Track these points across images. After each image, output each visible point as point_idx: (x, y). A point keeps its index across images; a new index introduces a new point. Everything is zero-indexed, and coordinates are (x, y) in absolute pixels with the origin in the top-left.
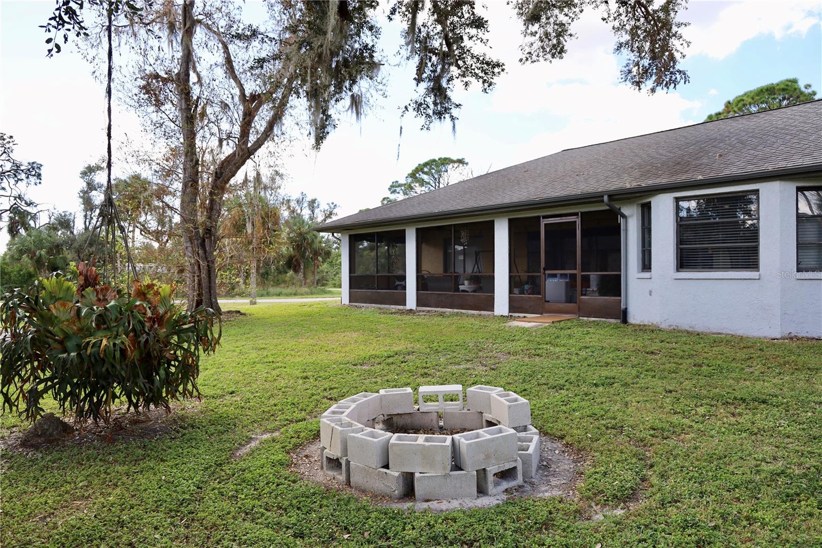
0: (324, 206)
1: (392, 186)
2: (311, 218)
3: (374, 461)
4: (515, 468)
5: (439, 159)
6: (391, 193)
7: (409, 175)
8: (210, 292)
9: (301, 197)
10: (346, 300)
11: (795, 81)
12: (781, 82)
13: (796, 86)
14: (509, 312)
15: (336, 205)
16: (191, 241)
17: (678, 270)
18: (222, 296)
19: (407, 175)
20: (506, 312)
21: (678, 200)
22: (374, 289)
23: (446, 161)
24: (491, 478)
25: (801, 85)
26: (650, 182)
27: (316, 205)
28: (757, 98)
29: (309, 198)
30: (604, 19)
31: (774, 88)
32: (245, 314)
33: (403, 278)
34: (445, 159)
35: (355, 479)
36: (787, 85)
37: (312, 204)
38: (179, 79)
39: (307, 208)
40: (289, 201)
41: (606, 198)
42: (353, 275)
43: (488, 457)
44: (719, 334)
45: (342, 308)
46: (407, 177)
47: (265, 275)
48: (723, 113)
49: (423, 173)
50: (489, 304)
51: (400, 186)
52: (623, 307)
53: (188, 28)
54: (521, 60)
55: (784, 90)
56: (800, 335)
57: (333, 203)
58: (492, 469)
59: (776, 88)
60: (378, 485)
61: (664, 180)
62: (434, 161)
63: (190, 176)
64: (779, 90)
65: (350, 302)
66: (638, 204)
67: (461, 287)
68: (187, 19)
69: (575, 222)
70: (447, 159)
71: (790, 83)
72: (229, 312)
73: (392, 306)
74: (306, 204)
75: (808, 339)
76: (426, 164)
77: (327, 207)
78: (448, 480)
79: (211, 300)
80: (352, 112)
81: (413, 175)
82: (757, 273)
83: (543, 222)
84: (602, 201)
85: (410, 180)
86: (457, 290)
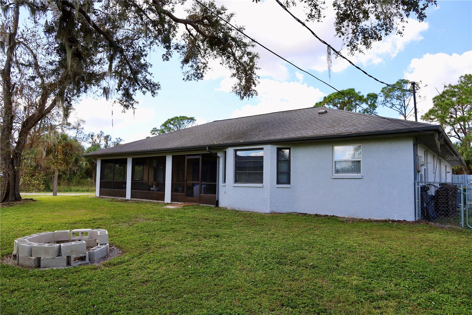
0: (114, 140)
1: (152, 131)
2: (106, 147)
3: (26, 254)
4: (85, 256)
5: (180, 117)
6: (152, 134)
7: (162, 124)
8: (15, 188)
9: (100, 134)
10: (97, 193)
11: (353, 90)
12: (348, 90)
13: (354, 92)
14: (171, 201)
15: (121, 140)
16: (5, 160)
17: (235, 183)
18: (23, 191)
19: (161, 125)
20: (169, 202)
21: (236, 151)
22: (111, 188)
23: (183, 118)
24: (72, 259)
25: (357, 91)
26: (225, 142)
27: (109, 139)
28: (337, 96)
29: (105, 135)
30: (221, 64)
31: (344, 92)
32: (35, 201)
33: (125, 183)
34: (183, 117)
35: (21, 261)
36: (350, 91)
37: (107, 138)
38: (4, 73)
39: (104, 140)
40: (92, 136)
41: (207, 148)
42: (102, 181)
43: (72, 251)
44: (249, 211)
45: (96, 198)
46: (161, 126)
47: (69, 179)
48: (323, 102)
49: (171, 124)
50: (162, 198)
51: (157, 130)
52: (217, 199)
53: (11, 46)
54: (184, 79)
55: (348, 93)
56: (276, 212)
57: (119, 138)
58: (73, 256)
59: (345, 92)
60: (27, 263)
61: (230, 142)
62: (177, 118)
63: (7, 125)
64: (346, 93)
65: (100, 195)
66: (223, 152)
67: (152, 189)
68: (11, 41)
69: (199, 159)
70: (184, 117)
71: (351, 91)
72: (25, 199)
73: (120, 198)
74: (103, 138)
75: (279, 213)
76: (172, 120)
77: (116, 141)
78: (54, 260)
79: (15, 193)
80: (104, 96)
81: (165, 125)
82: (262, 185)
83: (187, 158)
84: (206, 149)
85: (163, 128)
86: (150, 190)
